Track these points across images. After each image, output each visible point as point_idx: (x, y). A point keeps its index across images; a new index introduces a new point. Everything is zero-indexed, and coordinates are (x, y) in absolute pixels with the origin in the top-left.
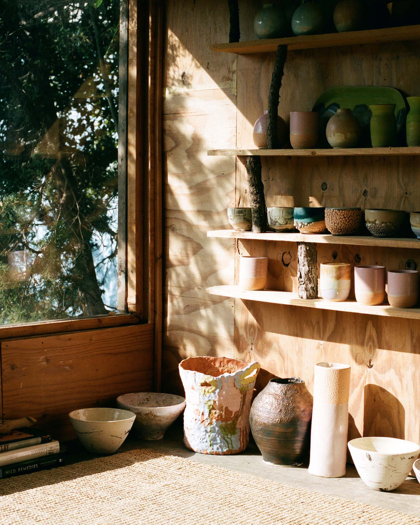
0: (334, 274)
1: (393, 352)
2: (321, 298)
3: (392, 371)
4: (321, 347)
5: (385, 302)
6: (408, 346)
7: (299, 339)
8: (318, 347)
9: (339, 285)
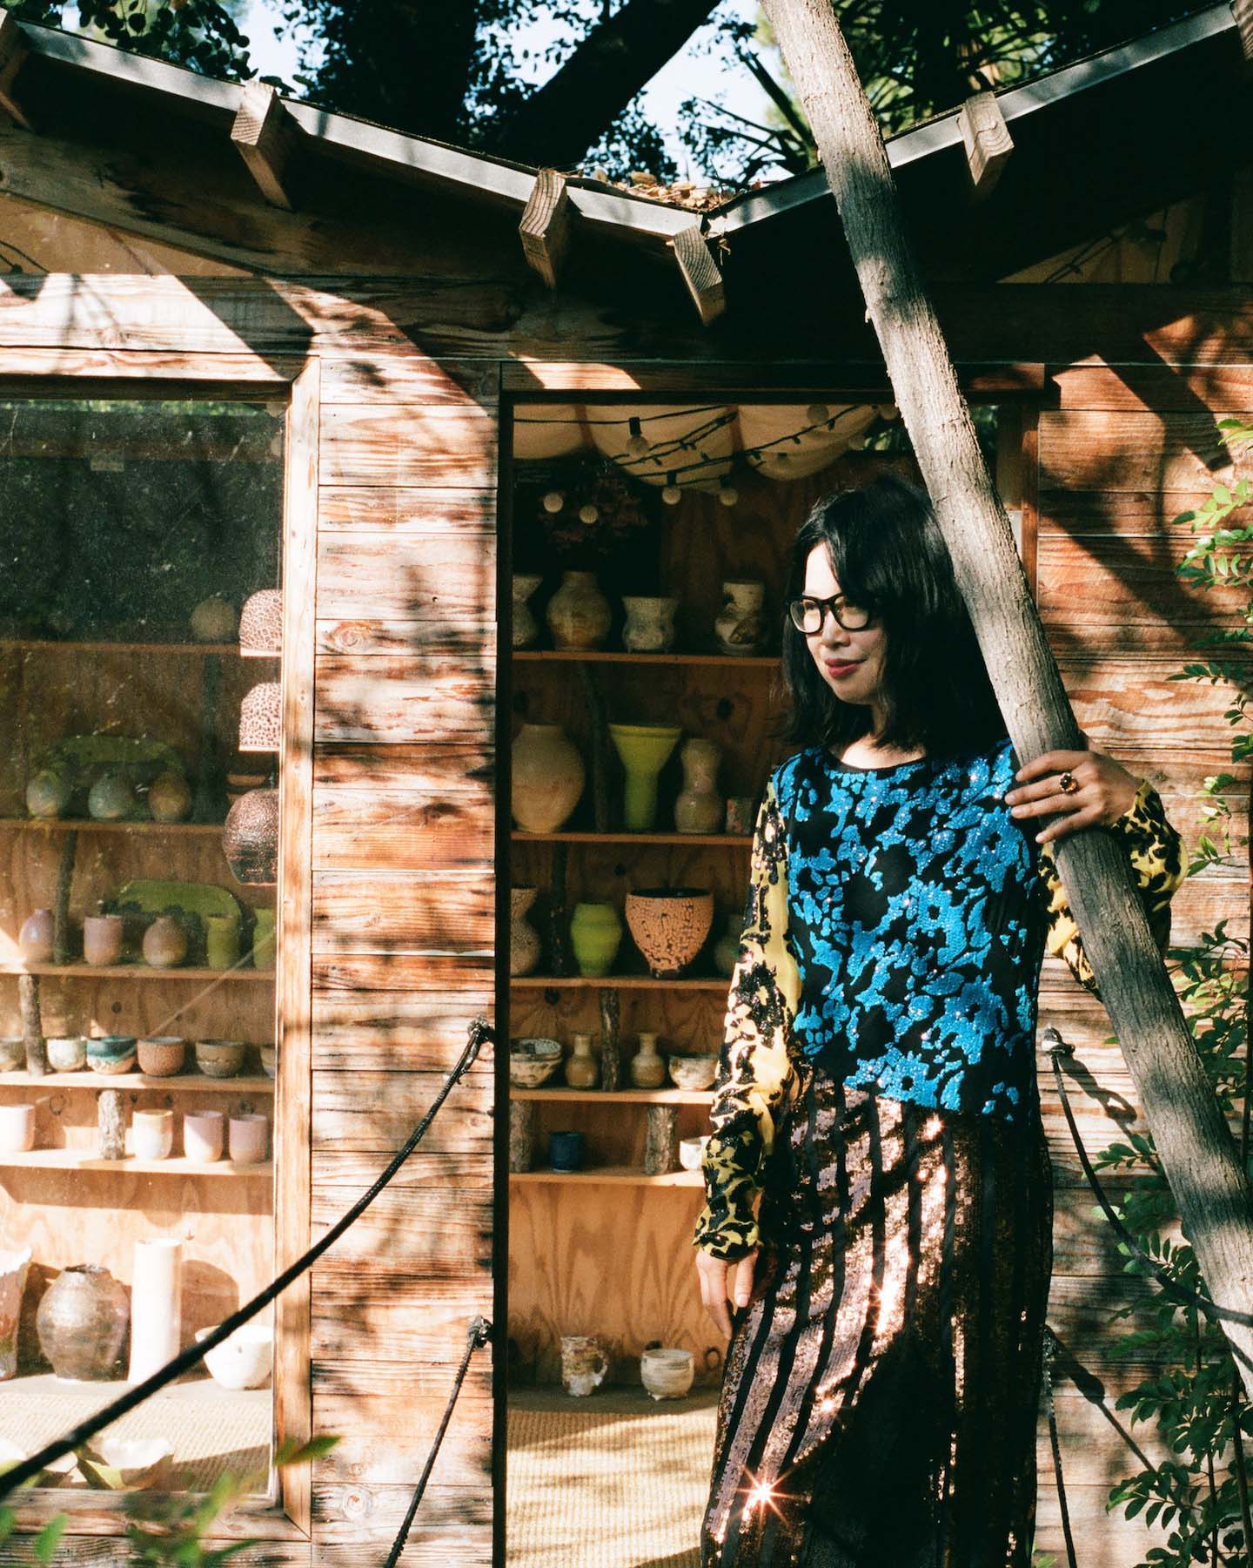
0: (159, 1127)
1: (223, 1216)
2: (132, 1156)
3: (222, 1242)
4: (115, 1219)
5: (225, 1155)
6: (244, 1204)
7: (80, 1210)
8: (110, 1220)
9: (164, 1139)
